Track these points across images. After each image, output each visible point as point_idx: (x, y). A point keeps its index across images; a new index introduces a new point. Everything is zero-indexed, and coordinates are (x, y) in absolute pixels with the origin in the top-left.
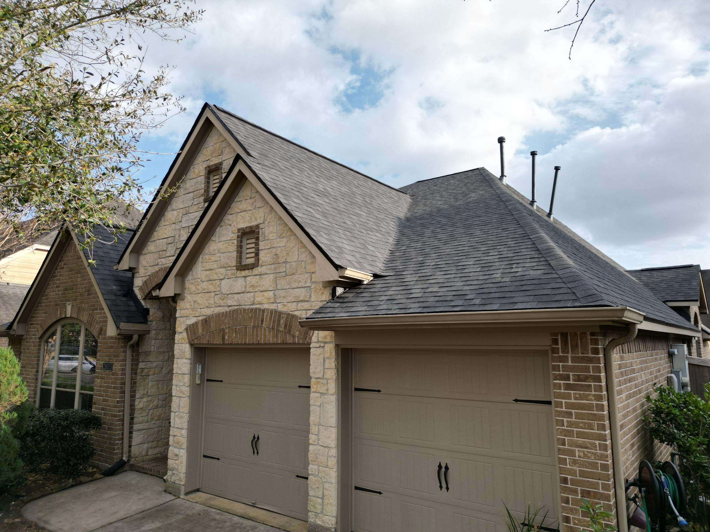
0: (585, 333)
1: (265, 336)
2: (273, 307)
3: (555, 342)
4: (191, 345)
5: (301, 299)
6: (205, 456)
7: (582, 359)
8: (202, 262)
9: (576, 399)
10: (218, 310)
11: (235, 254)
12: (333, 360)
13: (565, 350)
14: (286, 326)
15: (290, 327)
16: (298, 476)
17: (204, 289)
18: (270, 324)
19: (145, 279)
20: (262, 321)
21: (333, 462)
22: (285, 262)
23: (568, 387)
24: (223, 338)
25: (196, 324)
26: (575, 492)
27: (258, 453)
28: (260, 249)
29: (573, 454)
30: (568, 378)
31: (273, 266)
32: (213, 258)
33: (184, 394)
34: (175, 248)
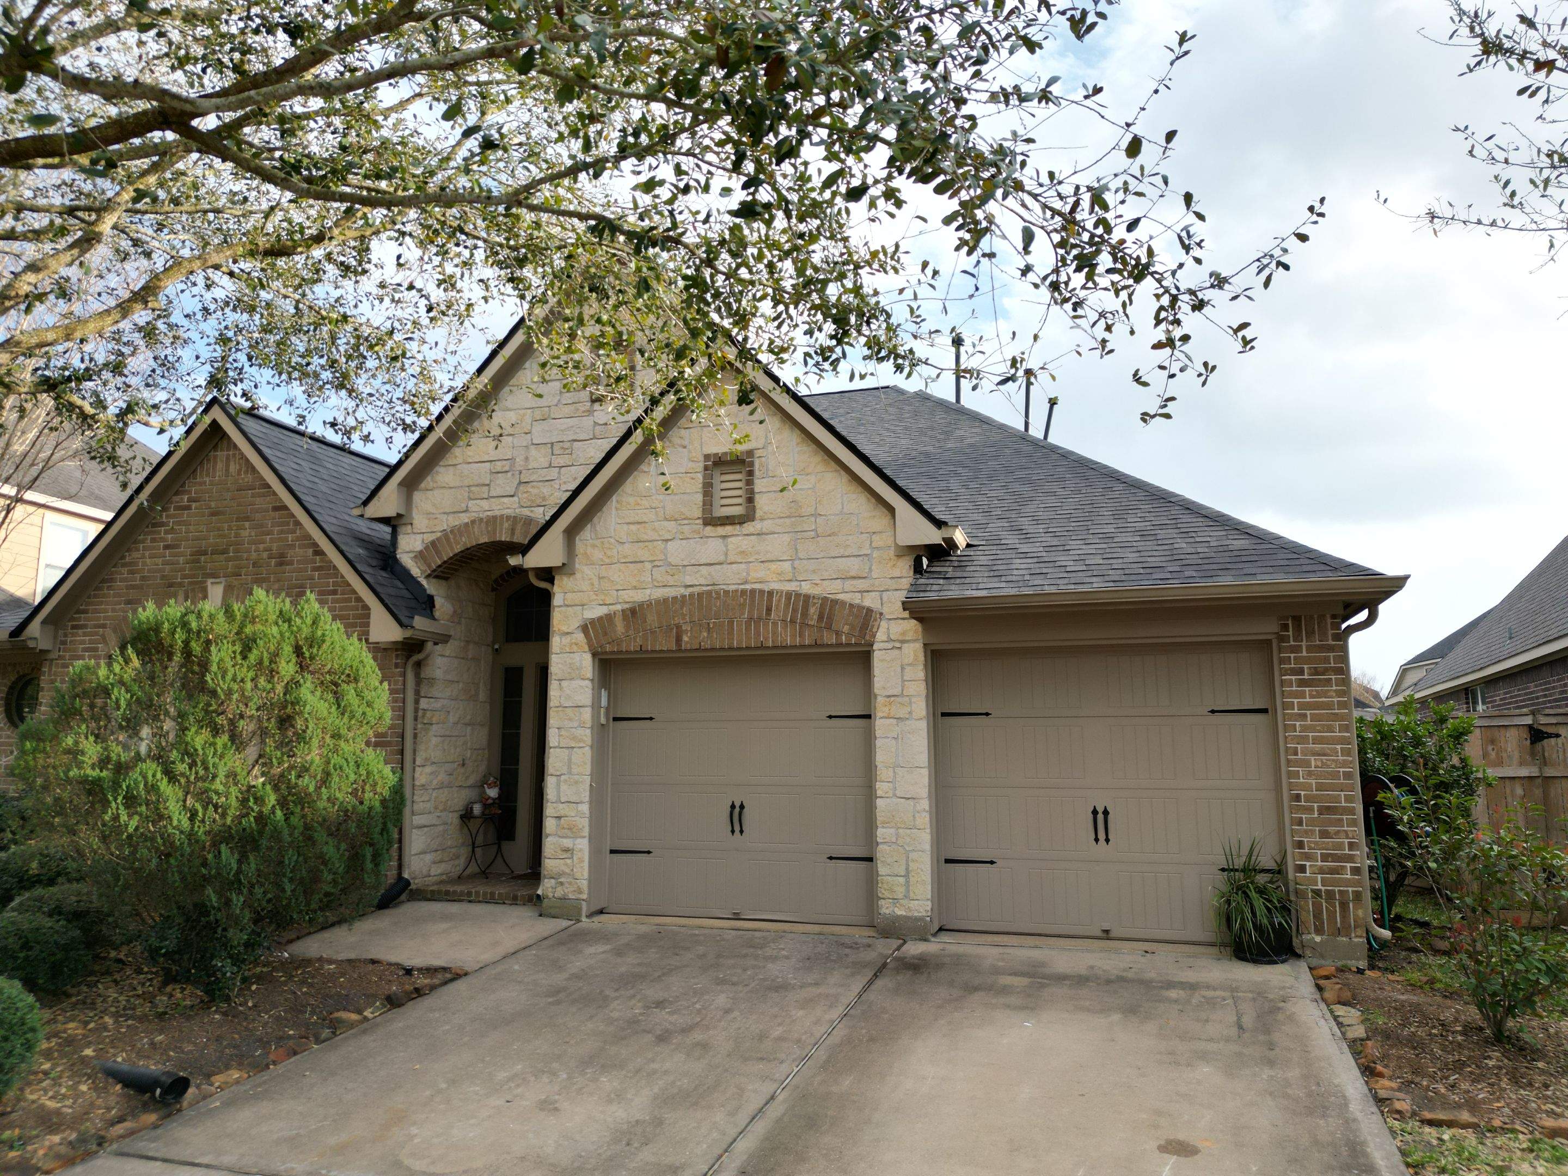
0: (1324, 616)
1: (774, 633)
2: (792, 587)
3: (1285, 627)
4: (594, 655)
5: (852, 574)
6: (612, 852)
7: (1322, 648)
8: (617, 509)
9: (1311, 696)
10: (659, 593)
11: (699, 498)
12: (921, 667)
13: (1298, 638)
14: (821, 617)
15: (830, 618)
16: (831, 858)
17: (625, 557)
18: (785, 614)
19: (430, 538)
20: (769, 610)
21: (924, 820)
22: (816, 515)
23: (1302, 683)
24: (679, 640)
25: (609, 618)
26: (1310, 810)
27: (742, 832)
28: (756, 490)
29: (1307, 764)
30: (1301, 672)
31: (787, 520)
32: (645, 503)
33: (581, 741)
34: (516, 482)
